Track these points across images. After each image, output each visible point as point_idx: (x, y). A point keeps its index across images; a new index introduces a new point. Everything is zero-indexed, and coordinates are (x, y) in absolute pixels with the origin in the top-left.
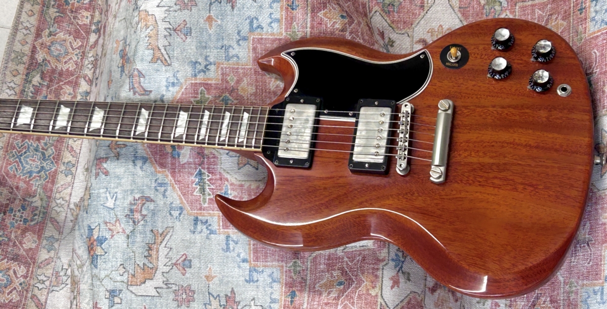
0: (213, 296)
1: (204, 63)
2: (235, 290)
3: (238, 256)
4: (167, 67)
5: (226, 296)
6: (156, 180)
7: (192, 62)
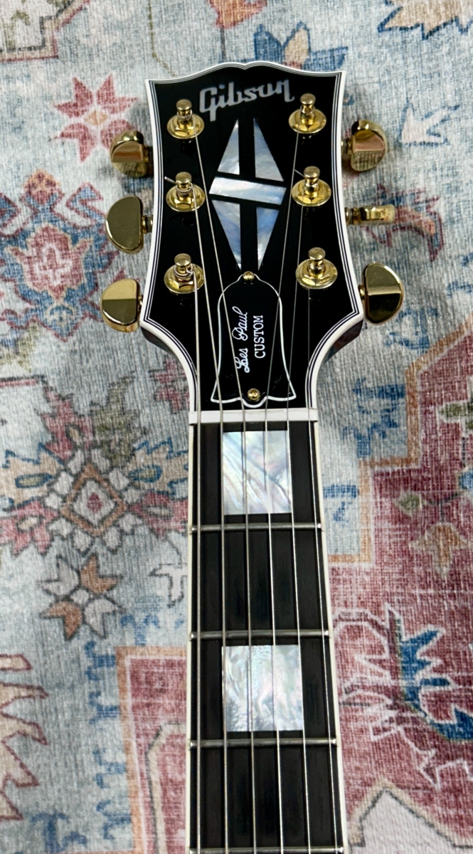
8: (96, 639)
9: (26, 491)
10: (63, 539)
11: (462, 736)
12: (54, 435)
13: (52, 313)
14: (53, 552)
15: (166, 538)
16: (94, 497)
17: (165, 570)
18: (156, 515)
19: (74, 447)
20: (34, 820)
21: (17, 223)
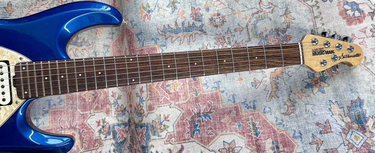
6: (284, 126)
9: (227, 39)
11: (194, 125)
13: (263, 41)
21: (281, 34)
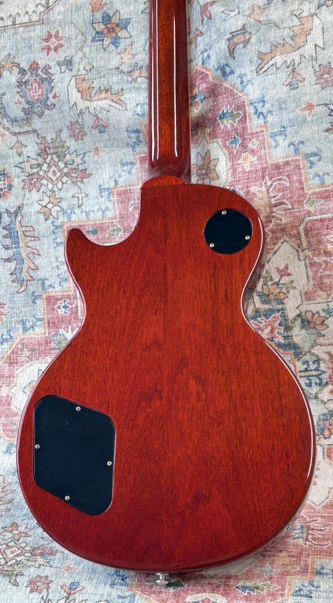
0: (83, 157)
1: (264, 111)
2: (92, 177)
3: (120, 176)
4: (255, 71)
5: (86, 170)
7: (264, 97)
8: (55, 220)
9: (34, 170)
10: (45, 186)
12: (41, 150)
14: (41, 191)
15: (77, 184)
16: (54, 171)
17: (76, 195)
18: (73, 177)
19: (47, 154)
20: (38, 280)
21: (27, 77)
